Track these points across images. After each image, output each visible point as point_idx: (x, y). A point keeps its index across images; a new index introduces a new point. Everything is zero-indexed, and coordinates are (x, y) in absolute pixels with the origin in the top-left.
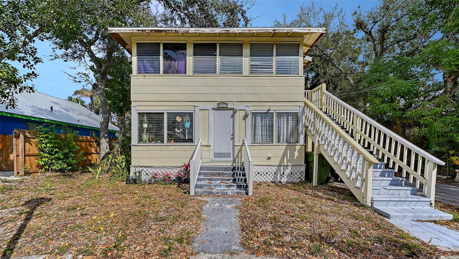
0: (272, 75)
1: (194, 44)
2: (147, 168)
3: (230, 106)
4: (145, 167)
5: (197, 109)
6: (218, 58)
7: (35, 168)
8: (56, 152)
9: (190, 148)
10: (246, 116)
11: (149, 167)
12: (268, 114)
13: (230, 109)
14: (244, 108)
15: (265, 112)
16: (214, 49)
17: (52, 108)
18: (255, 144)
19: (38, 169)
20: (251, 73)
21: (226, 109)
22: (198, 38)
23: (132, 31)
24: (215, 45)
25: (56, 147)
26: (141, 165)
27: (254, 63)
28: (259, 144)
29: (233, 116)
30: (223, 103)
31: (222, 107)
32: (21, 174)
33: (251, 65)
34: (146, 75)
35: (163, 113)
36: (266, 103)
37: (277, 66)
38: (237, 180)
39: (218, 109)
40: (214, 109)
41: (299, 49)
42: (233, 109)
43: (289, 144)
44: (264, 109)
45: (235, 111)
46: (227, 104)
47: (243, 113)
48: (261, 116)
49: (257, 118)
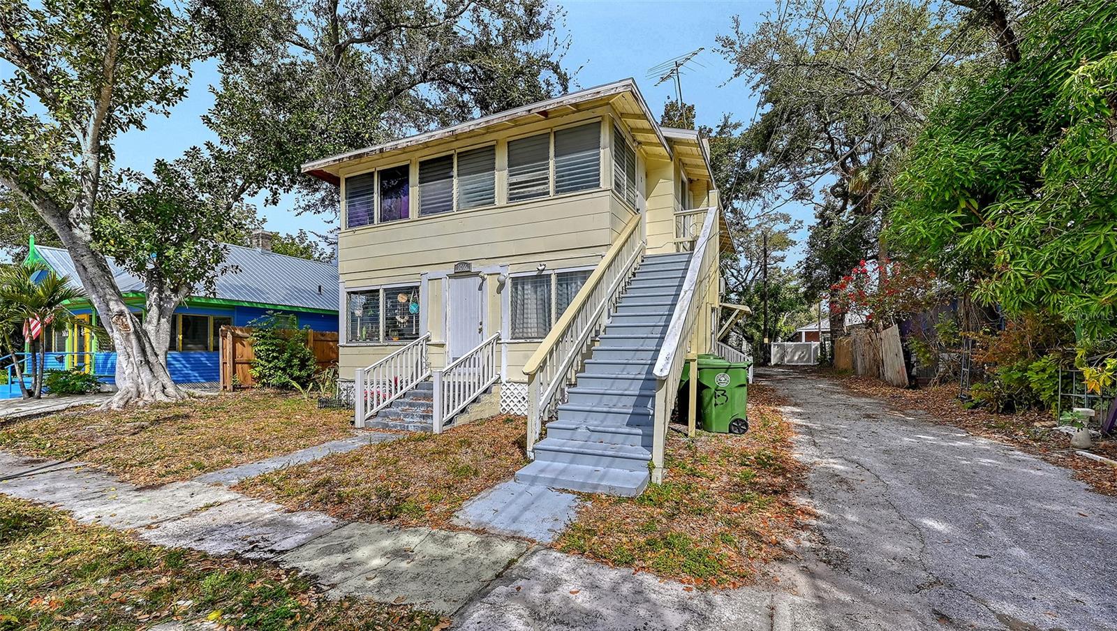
0: (546, 197)
1: (420, 163)
3: (474, 268)
5: (424, 278)
6: (455, 181)
7: (250, 382)
8: (274, 358)
10: (502, 285)
12: (541, 279)
13: (475, 275)
14: (498, 270)
15: (537, 274)
16: (449, 166)
17: (320, 287)
18: (516, 341)
19: (254, 383)
20: (511, 199)
21: (470, 274)
22: (426, 152)
24: (450, 157)
25: (273, 351)
27: (514, 179)
28: (523, 341)
29: (480, 288)
30: (463, 263)
31: (463, 271)
32: (228, 388)
33: (511, 185)
34: (357, 229)
35: (378, 291)
36: (537, 256)
37: (557, 178)
39: (456, 275)
40: (451, 276)
41: (600, 132)
42: (479, 274)
45: (483, 278)
46: (469, 265)
47: (495, 281)
48: (532, 283)
49: (526, 287)
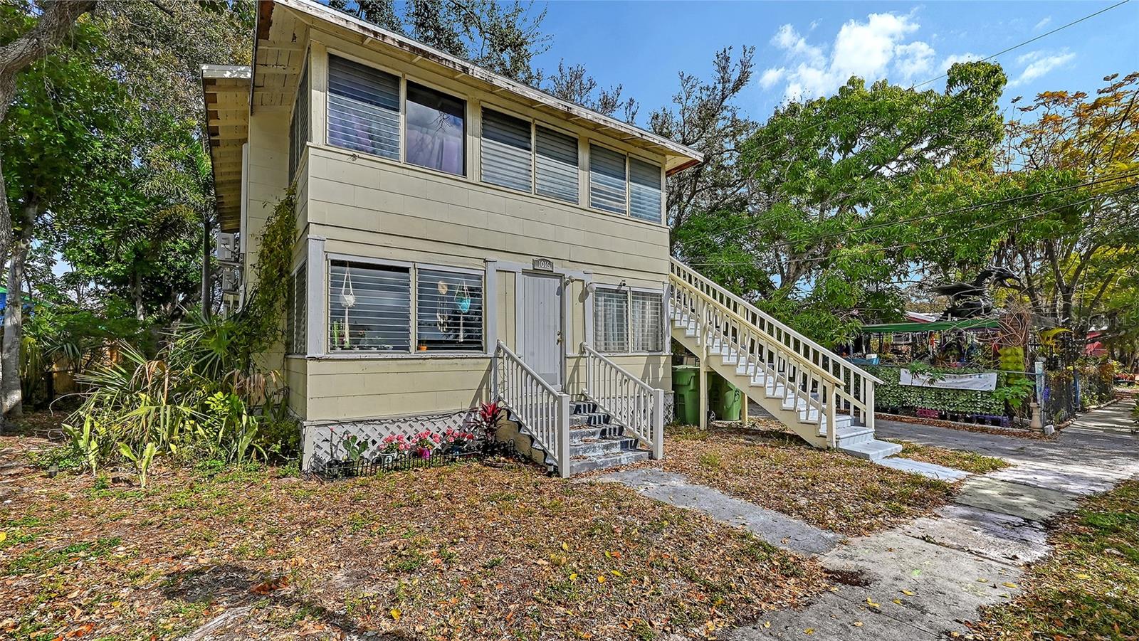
0: (624, 216)
1: (483, 108)
2: (360, 426)
3: (557, 269)
4: (354, 423)
5: (491, 268)
6: (533, 156)
9: (478, 364)
10: (585, 295)
11: (367, 422)
12: (618, 294)
13: (556, 276)
14: (582, 277)
15: (616, 288)
20: (592, 204)
21: (549, 274)
22: (493, 98)
23: (343, 24)
24: (527, 126)
26: (341, 418)
27: (596, 185)
28: (607, 355)
29: (561, 292)
30: (545, 260)
33: (590, 189)
34: (360, 155)
35: (406, 270)
36: (616, 270)
37: (632, 201)
38: (607, 432)
39: (534, 273)
40: (525, 272)
41: (660, 176)
42: (561, 276)
43: (652, 354)
44: (613, 283)
45: (564, 282)
46: (551, 264)
47: (578, 287)
